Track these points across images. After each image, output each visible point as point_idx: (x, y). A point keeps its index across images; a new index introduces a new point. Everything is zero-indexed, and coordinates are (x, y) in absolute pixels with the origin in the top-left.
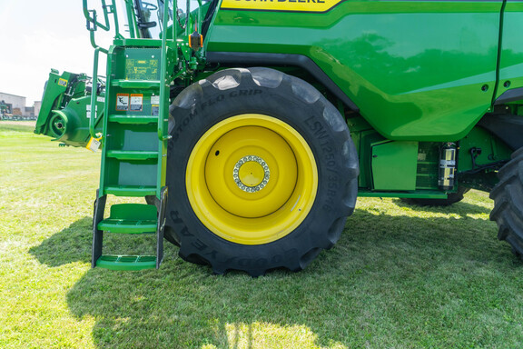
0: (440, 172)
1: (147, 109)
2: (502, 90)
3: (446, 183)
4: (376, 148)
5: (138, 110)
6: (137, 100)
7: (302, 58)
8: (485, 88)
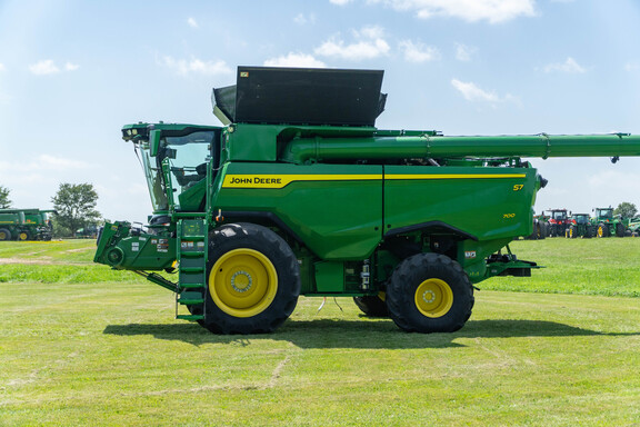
0: (361, 280)
1: (195, 248)
2: (386, 230)
3: (364, 287)
4: (318, 266)
5: (191, 249)
6: (191, 244)
7: (269, 214)
8: (376, 229)
